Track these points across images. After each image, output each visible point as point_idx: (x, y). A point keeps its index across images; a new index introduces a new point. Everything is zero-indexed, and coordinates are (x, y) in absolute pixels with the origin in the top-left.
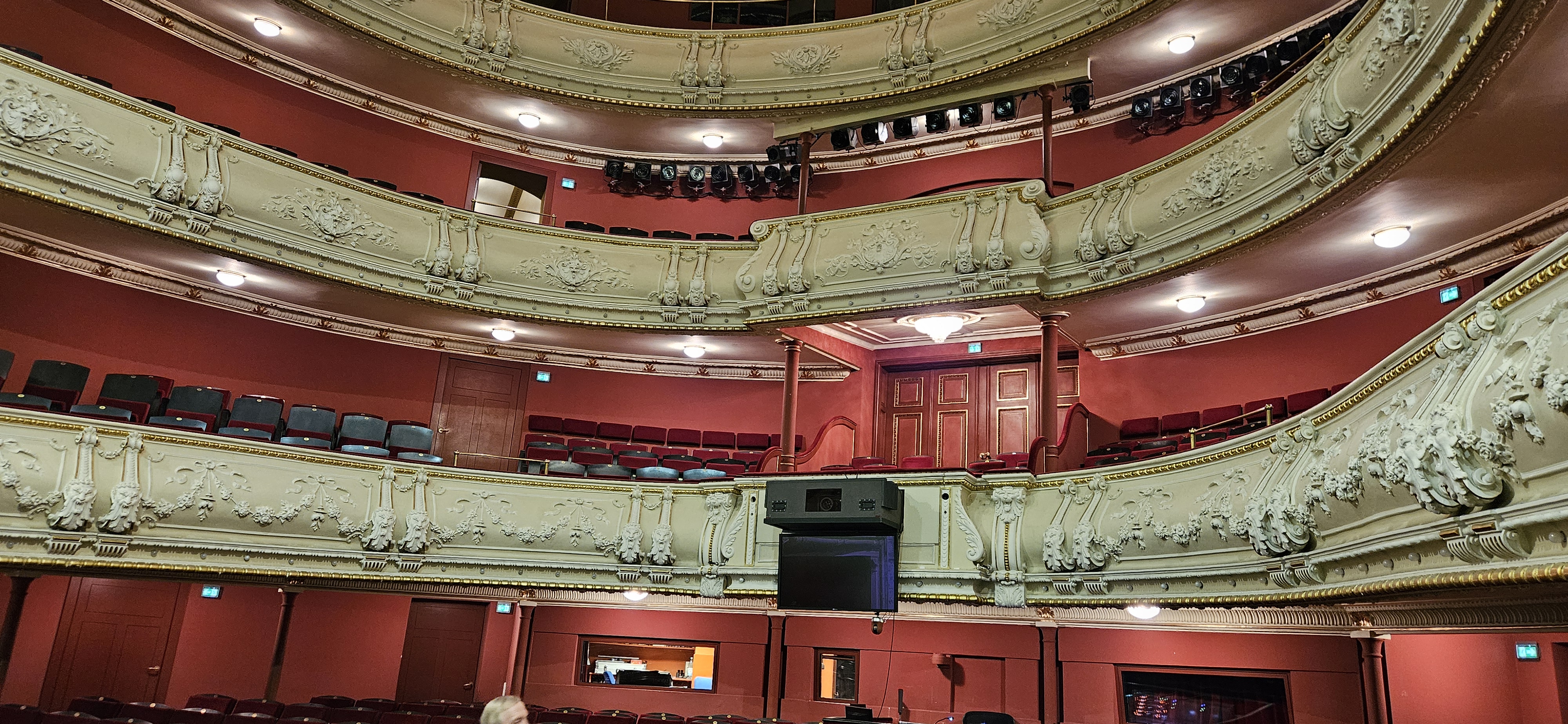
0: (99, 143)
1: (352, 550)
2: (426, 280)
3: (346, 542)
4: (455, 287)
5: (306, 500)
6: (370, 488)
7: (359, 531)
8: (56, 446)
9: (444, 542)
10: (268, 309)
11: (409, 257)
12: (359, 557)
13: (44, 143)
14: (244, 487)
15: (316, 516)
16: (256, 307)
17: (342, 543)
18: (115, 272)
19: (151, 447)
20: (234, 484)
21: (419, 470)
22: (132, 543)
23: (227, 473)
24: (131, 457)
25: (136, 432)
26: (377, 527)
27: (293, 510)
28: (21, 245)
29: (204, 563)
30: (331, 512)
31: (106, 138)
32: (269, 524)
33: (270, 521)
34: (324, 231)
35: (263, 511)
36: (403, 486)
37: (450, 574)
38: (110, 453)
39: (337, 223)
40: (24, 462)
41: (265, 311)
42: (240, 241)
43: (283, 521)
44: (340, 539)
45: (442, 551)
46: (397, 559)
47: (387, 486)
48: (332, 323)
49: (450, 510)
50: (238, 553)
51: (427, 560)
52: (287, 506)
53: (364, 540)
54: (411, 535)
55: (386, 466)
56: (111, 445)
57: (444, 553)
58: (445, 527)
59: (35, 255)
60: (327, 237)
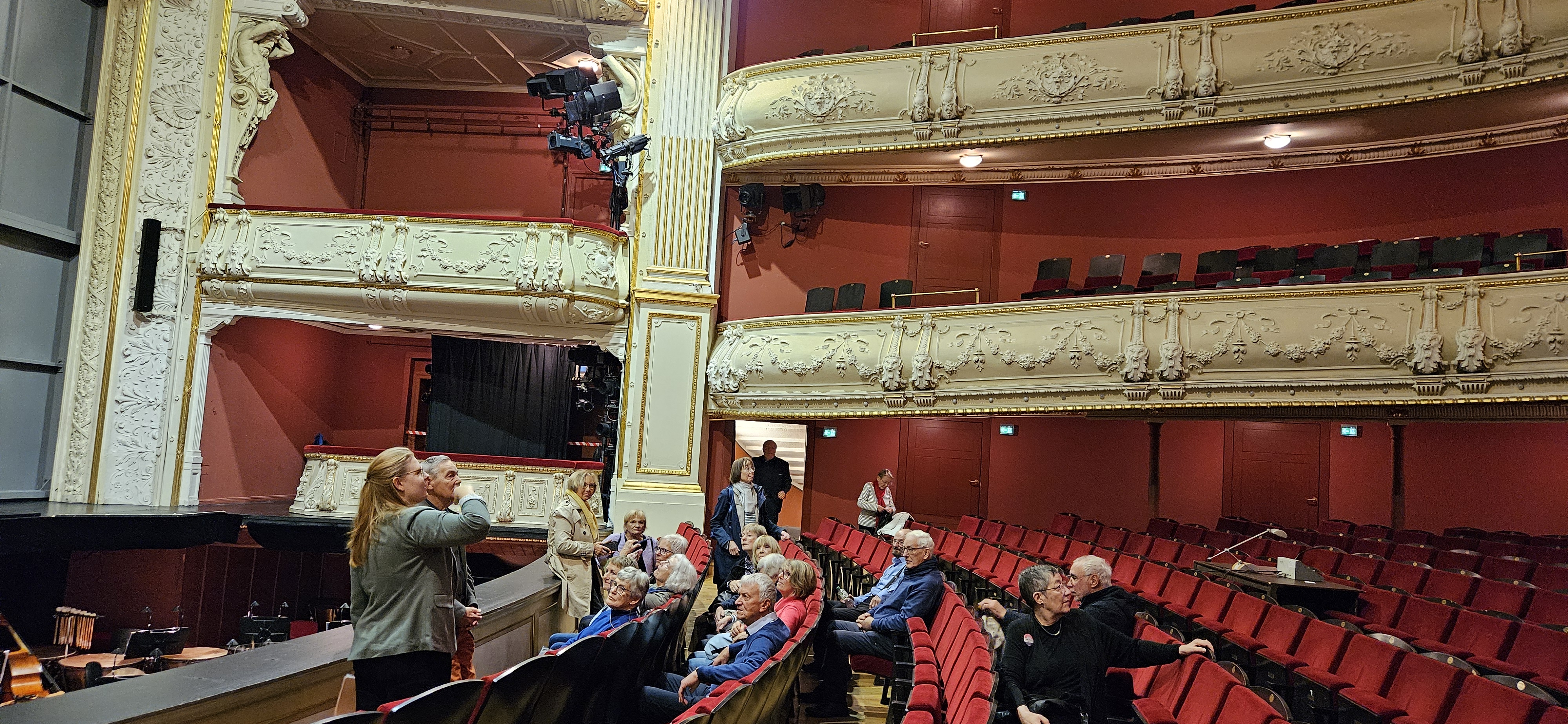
0: (1112, 75)
1: (1403, 375)
2: (1458, 73)
3: (1392, 368)
4: (1498, 66)
5: (1335, 332)
6: (1410, 312)
7: (1400, 356)
8: (1117, 320)
9: (1512, 358)
10: (1351, 156)
11: (1430, 56)
12: (1409, 382)
13: (1074, 93)
14: (1272, 330)
15: (1349, 346)
16: (1337, 157)
17: (1387, 370)
18: (1205, 168)
19: (1188, 308)
20: (1262, 328)
21: (1468, 283)
22: (1187, 387)
23: (1255, 320)
24: (1172, 318)
25: (1173, 298)
26: (1420, 350)
27: (1322, 344)
28: (1128, 170)
29: (1253, 399)
30: (1364, 340)
31: (1116, 69)
32: (1303, 359)
33: (1302, 356)
34: (1325, 67)
35: (1292, 348)
36: (1449, 304)
37: (1530, 392)
38: (1155, 318)
39: (1336, 54)
40: (1094, 335)
41: (1348, 158)
42: (1246, 108)
43: (1315, 355)
44: (1384, 366)
45: (1514, 368)
46: (1455, 380)
47: (1430, 307)
48: (1425, 148)
49: (1512, 320)
50: (1284, 389)
51: (1494, 378)
52: (1317, 341)
53: (1409, 364)
54: (1462, 354)
55: (1426, 286)
56: (1157, 312)
57: (1516, 369)
58: (1509, 340)
59: (1141, 174)
60: (1330, 71)
